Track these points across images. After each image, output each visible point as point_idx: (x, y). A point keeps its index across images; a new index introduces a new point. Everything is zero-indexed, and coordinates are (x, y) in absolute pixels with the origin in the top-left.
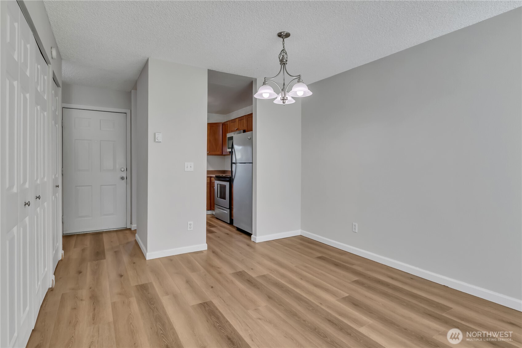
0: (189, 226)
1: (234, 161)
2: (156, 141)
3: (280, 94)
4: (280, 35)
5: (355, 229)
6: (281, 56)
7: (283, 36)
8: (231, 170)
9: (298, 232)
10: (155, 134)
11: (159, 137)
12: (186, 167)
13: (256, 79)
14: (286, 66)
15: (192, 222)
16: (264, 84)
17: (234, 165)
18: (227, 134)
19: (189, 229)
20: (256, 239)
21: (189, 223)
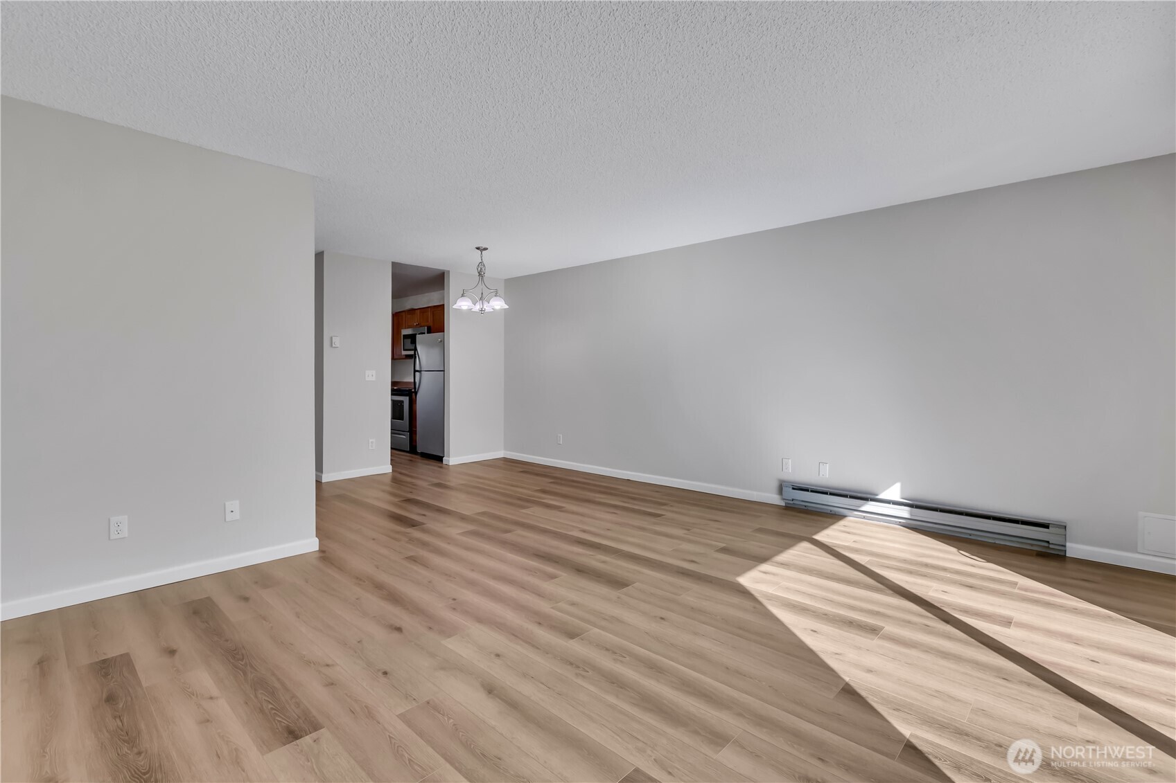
0: (370, 445)
1: (417, 368)
2: (334, 346)
3: (478, 303)
4: (478, 248)
5: (560, 441)
6: (479, 269)
7: (481, 249)
8: (413, 381)
9: (500, 454)
10: (331, 338)
11: (337, 341)
12: (366, 376)
13: (449, 271)
14: (484, 278)
15: (374, 440)
16: (463, 296)
17: (417, 374)
18: (402, 330)
19: (370, 448)
20: (449, 461)
21: (370, 441)
